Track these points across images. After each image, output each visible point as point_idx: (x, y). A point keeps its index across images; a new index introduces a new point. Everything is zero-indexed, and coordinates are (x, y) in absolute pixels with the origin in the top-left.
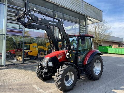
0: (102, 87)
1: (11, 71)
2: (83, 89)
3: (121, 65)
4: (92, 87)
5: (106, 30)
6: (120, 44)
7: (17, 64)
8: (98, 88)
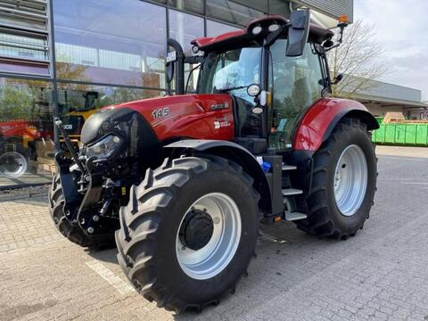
0: (347, 260)
1: (11, 211)
2: (275, 271)
3: (415, 181)
4: (310, 261)
5: (365, 59)
6: (410, 111)
7: (34, 185)
8: (334, 266)
